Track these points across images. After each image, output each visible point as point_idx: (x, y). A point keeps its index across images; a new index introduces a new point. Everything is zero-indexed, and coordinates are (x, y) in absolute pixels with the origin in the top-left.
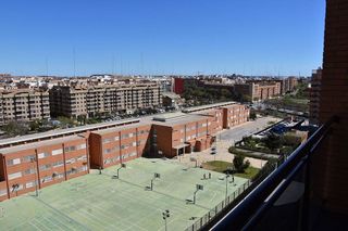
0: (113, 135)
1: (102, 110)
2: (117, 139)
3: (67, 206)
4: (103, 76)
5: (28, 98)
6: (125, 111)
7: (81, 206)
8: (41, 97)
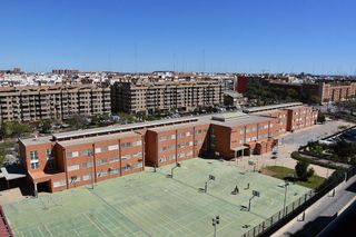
0: (170, 133)
1: (161, 107)
2: (173, 137)
3: (119, 201)
4: (165, 73)
5: (91, 93)
6: (185, 109)
7: (133, 203)
8: (103, 92)
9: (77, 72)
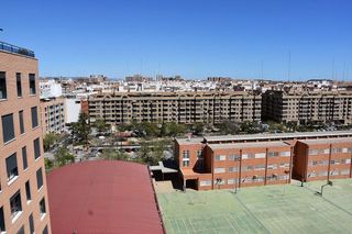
0: (323, 147)
1: (315, 118)
2: (327, 152)
3: (260, 211)
4: (321, 81)
5: (242, 100)
6: (343, 121)
8: (254, 100)
9: (230, 80)
